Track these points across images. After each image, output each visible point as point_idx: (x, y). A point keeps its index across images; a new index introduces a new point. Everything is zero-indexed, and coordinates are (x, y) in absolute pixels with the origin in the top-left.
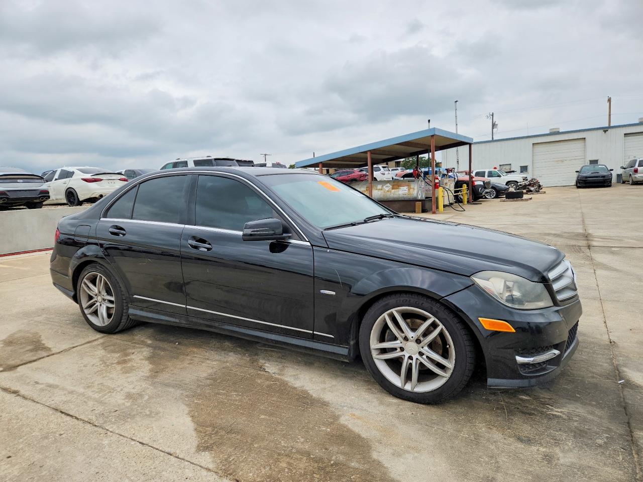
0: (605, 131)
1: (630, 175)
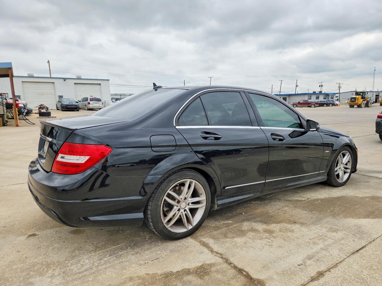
0: (65, 80)
1: (86, 105)
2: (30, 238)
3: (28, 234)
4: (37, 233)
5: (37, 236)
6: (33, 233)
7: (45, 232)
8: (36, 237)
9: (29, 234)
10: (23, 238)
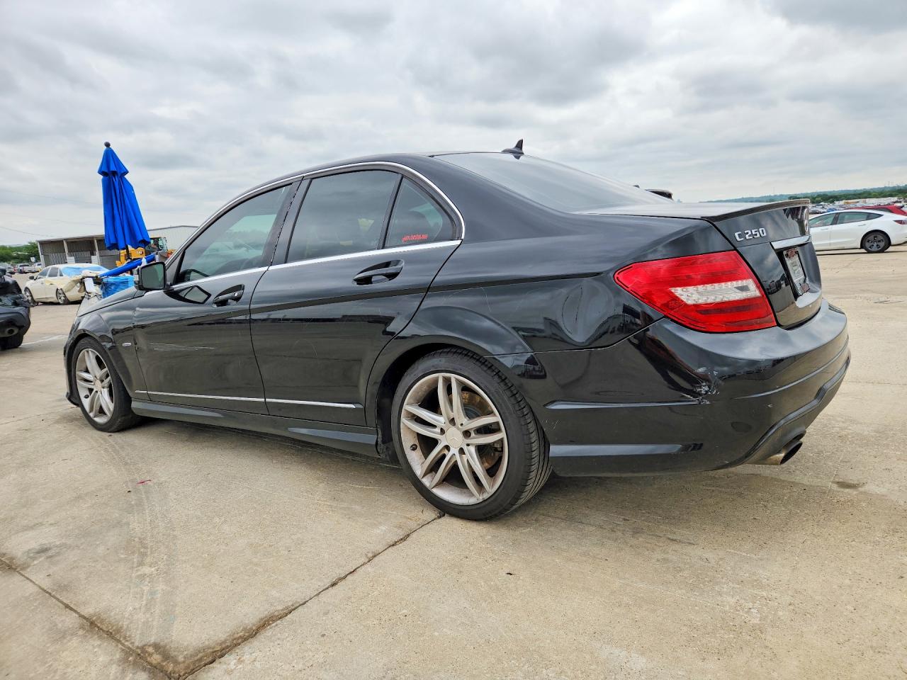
2: (856, 482)
3: (855, 493)
4: (835, 487)
5: (837, 480)
6: (842, 490)
7: (816, 482)
8: (841, 480)
9: (853, 492)
10: (871, 488)
